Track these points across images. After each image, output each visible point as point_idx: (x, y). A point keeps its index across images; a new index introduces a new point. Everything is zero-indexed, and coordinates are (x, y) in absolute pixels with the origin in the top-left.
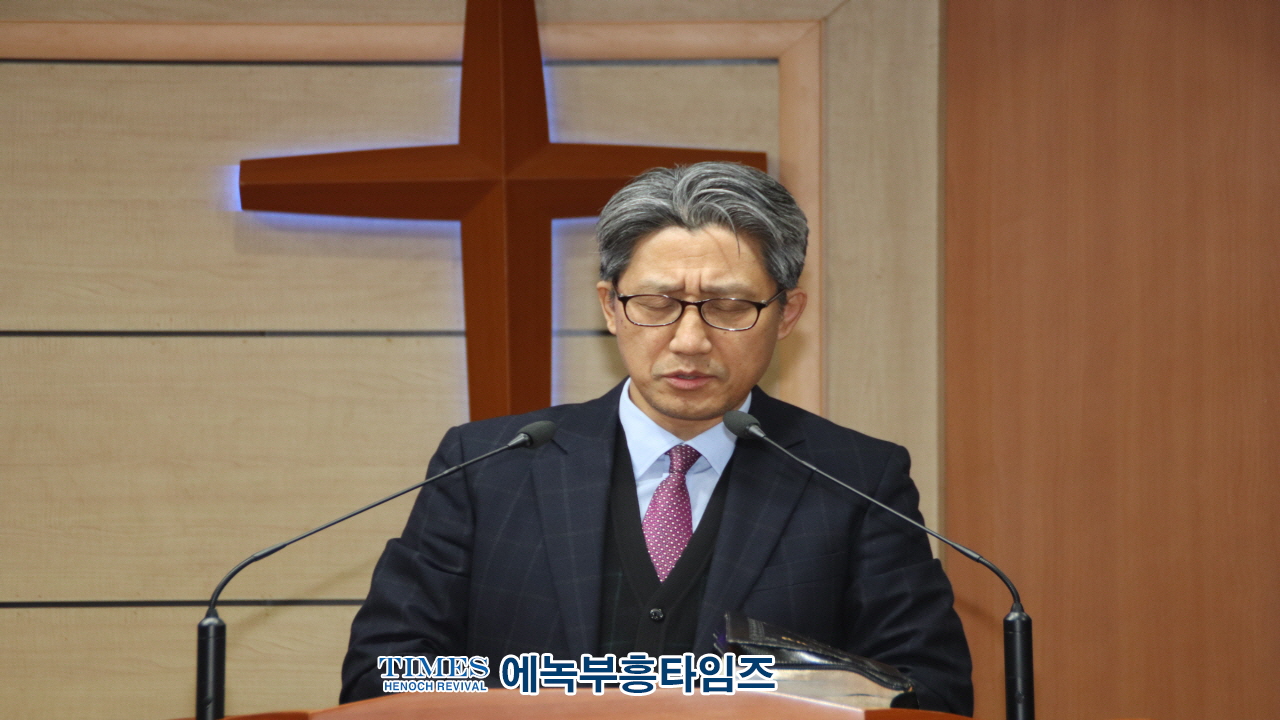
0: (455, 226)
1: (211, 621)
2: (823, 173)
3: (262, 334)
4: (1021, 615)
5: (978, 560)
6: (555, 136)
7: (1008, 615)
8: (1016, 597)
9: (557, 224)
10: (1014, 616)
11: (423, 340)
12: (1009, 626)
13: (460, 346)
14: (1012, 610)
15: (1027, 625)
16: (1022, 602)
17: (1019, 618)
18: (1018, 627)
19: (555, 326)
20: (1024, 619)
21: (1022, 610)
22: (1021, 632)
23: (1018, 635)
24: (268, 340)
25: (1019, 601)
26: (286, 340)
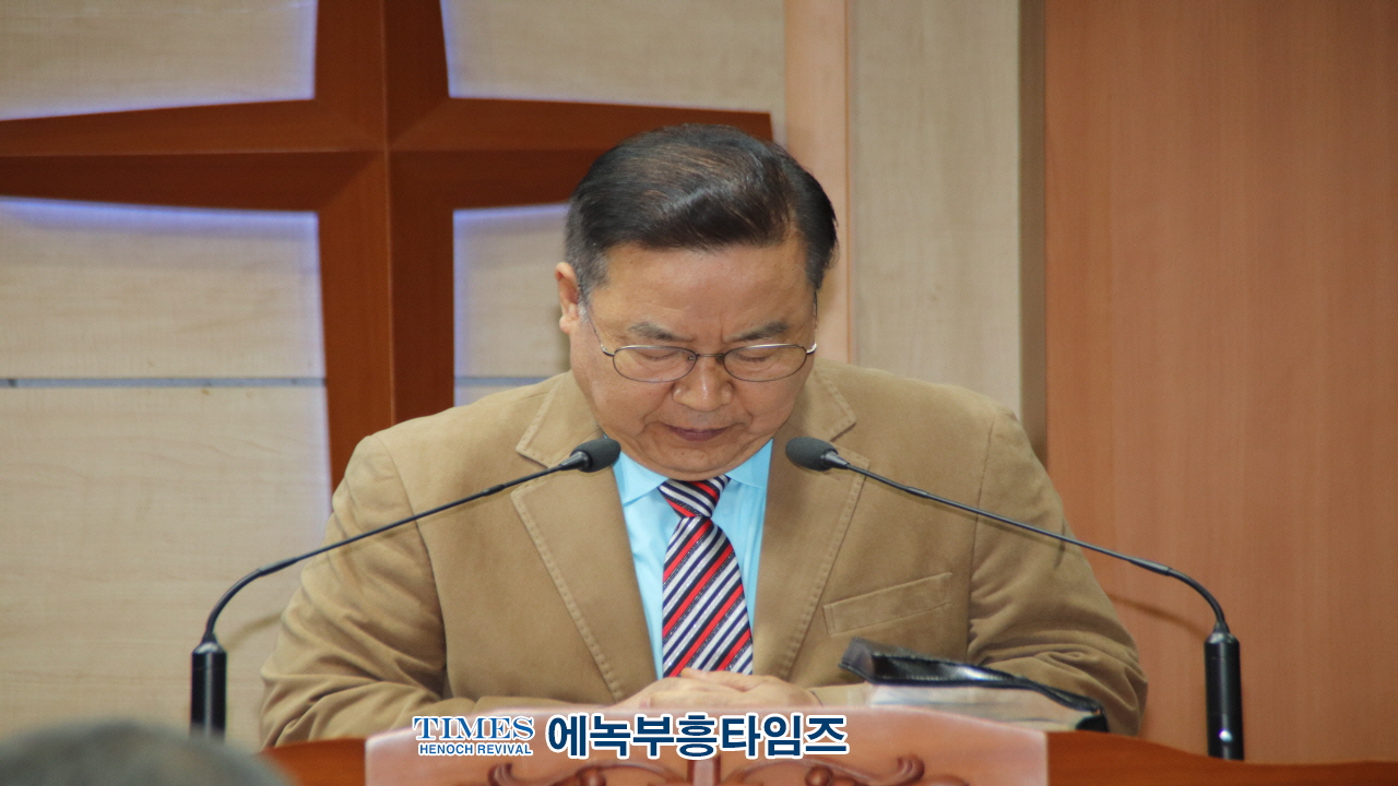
0: (309, 222)
1: (208, 647)
2: (850, 143)
4: (1227, 637)
5: (1167, 574)
6: (459, 87)
7: (1210, 637)
8: (1220, 615)
9: (462, 218)
10: (1217, 638)
11: (257, 392)
12: (1211, 650)
14: (1215, 631)
15: (1234, 648)
16: (1227, 621)
17: (1224, 641)
18: (1222, 651)
19: (460, 370)
20: (1229, 641)
21: (1225, 629)
22: (1227, 658)
23: (1223, 661)
24: (20, 392)
25: (1223, 619)
26: (50, 393)
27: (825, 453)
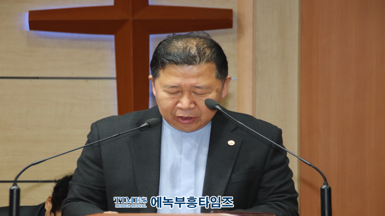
0: (112, 37)
1: (15, 187)
3: (38, 78)
4: (327, 186)
5: (310, 165)
6: (151, 2)
7: (322, 186)
9: (152, 37)
10: (324, 187)
11: (100, 81)
12: (322, 190)
13: (114, 83)
14: (324, 184)
15: (329, 190)
16: (328, 181)
17: (326, 188)
18: (326, 191)
20: (328, 188)
21: (327, 184)
22: (327, 193)
23: (326, 194)
24: (40, 80)
25: (326, 181)
26: (47, 81)
27: (216, 105)
